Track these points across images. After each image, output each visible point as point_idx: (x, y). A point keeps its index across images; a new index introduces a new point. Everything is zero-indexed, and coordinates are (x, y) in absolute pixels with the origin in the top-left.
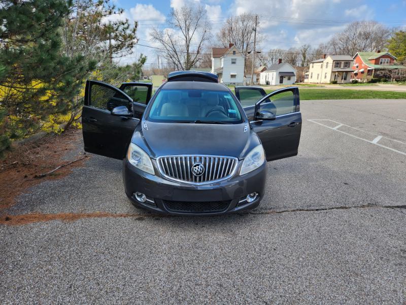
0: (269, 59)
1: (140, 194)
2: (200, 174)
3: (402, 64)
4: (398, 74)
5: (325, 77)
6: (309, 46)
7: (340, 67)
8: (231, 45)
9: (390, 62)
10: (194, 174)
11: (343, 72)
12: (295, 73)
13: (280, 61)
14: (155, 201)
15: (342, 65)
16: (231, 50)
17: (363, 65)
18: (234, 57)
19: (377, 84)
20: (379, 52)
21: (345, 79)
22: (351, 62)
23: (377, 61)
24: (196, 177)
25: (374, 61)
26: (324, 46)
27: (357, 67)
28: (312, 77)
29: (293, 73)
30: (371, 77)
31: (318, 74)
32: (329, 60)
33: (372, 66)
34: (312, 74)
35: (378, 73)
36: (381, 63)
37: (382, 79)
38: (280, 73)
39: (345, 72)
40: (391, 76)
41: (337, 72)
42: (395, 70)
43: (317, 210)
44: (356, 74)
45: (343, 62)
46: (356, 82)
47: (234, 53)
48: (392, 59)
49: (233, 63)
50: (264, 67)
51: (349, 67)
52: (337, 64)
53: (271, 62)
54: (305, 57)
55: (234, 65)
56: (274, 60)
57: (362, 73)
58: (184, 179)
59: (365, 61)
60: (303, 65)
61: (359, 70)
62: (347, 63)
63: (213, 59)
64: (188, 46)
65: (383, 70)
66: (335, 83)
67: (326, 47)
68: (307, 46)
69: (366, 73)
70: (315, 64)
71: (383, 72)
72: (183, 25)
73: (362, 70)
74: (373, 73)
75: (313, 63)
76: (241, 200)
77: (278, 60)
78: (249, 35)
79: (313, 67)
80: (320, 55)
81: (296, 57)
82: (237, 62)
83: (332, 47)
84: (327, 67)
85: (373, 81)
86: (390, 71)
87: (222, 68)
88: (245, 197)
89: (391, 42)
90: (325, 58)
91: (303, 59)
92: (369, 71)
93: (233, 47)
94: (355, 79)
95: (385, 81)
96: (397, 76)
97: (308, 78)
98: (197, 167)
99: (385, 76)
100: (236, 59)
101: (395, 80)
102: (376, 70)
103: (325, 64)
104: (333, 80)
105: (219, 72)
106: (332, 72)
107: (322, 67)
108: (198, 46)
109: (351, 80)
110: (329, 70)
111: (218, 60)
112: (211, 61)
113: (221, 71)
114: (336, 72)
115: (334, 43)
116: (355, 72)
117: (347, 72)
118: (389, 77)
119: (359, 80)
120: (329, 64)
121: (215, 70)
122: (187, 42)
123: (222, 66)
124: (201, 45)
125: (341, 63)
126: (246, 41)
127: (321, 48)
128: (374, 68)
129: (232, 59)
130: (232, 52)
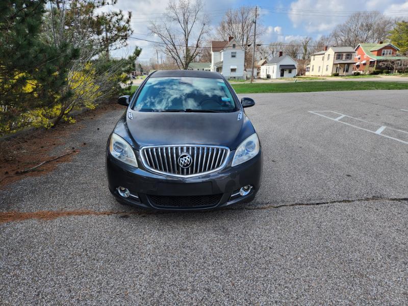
0: (270, 52)
1: (123, 189)
2: (187, 165)
3: (405, 55)
4: (401, 65)
5: (327, 69)
6: (310, 39)
7: (342, 59)
8: (231, 38)
9: (393, 53)
10: (181, 165)
11: (345, 64)
12: (296, 66)
13: (281, 54)
14: (139, 196)
15: (344, 57)
16: (231, 44)
17: (365, 57)
18: (234, 51)
19: (379, 75)
20: (381, 43)
21: (347, 71)
22: (353, 54)
23: (379, 52)
24: (183, 169)
25: (376, 52)
26: (326, 37)
27: (359, 59)
28: (313, 69)
29: (294, 65)
30: (373, 69)
31: (320, 67)
32: (331, 52)
33: (375, 58)
34: (313, 66)
35: (380, 64)
36: (384, 54)
37: (384, 71)
38: (281, 66)
39: (347, 63)
40: (393, 68)
41: (339, 64)
42: (398, 61)
43: (318, 204)
44: (358, 66)
45: (344, 54)
46: (358, 74)
47: (234, 46)
48: (395, 50)
49: (233, 56)
50: (265, 60)
51: (351, 59)
52: (339, 55)
53: (271, 55)
54: (306, 50)
55: (233, 58)
56: (274, 53)
57: (365, 64)
58: (170, 171)
59: (367, 53)
60: (304, 58)
61: (362, 61)
62: (349, 55)
63: (212, 53)
64: (187, 40)
65: (386, 61)
66: (337, 75)
67: (328, 39)
68: (308, 38)
69: (368, 65)
70: (316, 56)
71: (386, 63)
72: (181, 18)
73: (364, 62)
74: (375, 64)
75: (314, 55)
76: (233, 194)
77: (279, 53)
78: (249, 28)
79: (314, 59)
80: (322, 47)
81: (297, 50)
82: (237, 55)
83: (334, 39)
84: (328, 59)
85: (375, 73)
86: (393, 62)
87: (222, 62)
88: (238, 190)
89: (393, 33)
90: (326, 50)
91: (304, 51)
92: (371, 62)
93: (233, 39)
94: (357, 71)
95: (388, 73)
96: (399, 67)
97: (309, 71)
98: (184, 158)
99: (387, 68)
100: (235, 53)
101: (398, 72)
102: (378, 61)
103: (326, 56)
104: (335, 72)
105: (219, 66)
106: (334, 64)
107: (323, 60)
108: (197, 39)
109: (353, 72)
110: (330, 63)
111: (217, 53)
112: (210, 55)
113: (221, 65)
114: (337, 64)
115: (335, 35)
116: (357, 64)
117: (349, 64)
118: (392, 69)
119: (361, 72)
120: (330, 56)
121: (215, 64)
122: (186, 36)
123: (222, 60)
124: (200, 38)
125: (342, 55)
126: (246, 35)
127: (323, 40)
128: (376, 60)
129: (232, 53)
130: (232, 45)
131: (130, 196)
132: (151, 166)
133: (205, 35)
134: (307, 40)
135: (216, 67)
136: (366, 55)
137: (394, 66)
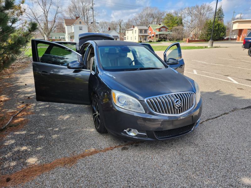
0: (100, 27)
3: (171, 31)
4: (170, 37)
5: (135, 39)
6: (122, 20)
7: (142, 33)
8: (77, 18)
9: (166, 30)
10: (176, 107)
11: (144, 36)
12: (119, 37)
13: (110, 29)
14: (147, 134)
17: (153, 32)
18: (81, 26)
19: (161, 42)
20: (160, 24)
21: (146, 40)
22: (148, 30)
23: (160, 30)
24: (177, 110)
25: (158, 30)
26: (131, 20)
27: (150, 33)
28: (128, 39)
30: (158, 39)
31: (131, 37)
32: (136, 29)
33: (158, 33)
34: (128, 37)
35: (161, 36)
36: (162, 31)
37: (163, 40)
41: (142, 36)
42: (169, 35)
44: (150, 37)
45: (143, 30)
46: (151, 42)
48: (167, 29)
49: (81, 29)
51: (147, 33)
52: (141, 31)
53: (101, 29)
54: (120, 27)
55: (81, 31)
56: (103, 28)
57: (153, 36)
59: (154, 30)
60: (120, 32)
61: (152, 34)
62: (146, 31)
63: (66, 27)
64: (46, 17)
65: (163, 34)
66: (141, 42)
70: (129, 31)
71: (163, 36)
73: (153, 35)
74: (158, 36)
75: (128, 30)
77: (108, 28)
78: (87, 11)
79: (128, 33)
80: (129, 26)
81: (116, 26)
82: (83, 28)
84: (135, 32)
85: (159, 41)
86: (166, 35)
89: (165, 19)
90: (134, 27)
92: (156, 35)
93: (79, 19)
94: (150, 40)
95: (165, 41)
97: (126, 39)
98: (178, 102)
99: (164, 38)
100: (82, 27)
101: (169, 40)
102: (160, 35)
104: (140, 40)
105: (72, 35)
106: (139, 36)
107: (133, 33)
109: (149, 40)
110: (137, 35)
111: (69, 27)
112: (64, 28)
113: (73, 34)
114: (140, 36)
115: (135, 19)
117: (146, 36)
119: (152, 41)
120: (136, 31)
121: (69, 34)
122: (45, 14)
123: (73, 31)
124: (56, 16)
125: (142, 31)
126: (86, 16)
127: (129, 21)
128: (158, 34)
129: (79, 27)
130: (79, 22)
131: (138, 134)
132: (156, 111)
133: (59, 14)
134: (121, 21)
135: (70, 36)
136: (154, 31)
137: (167, 38)
